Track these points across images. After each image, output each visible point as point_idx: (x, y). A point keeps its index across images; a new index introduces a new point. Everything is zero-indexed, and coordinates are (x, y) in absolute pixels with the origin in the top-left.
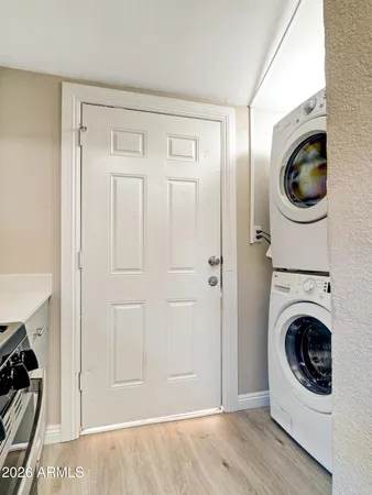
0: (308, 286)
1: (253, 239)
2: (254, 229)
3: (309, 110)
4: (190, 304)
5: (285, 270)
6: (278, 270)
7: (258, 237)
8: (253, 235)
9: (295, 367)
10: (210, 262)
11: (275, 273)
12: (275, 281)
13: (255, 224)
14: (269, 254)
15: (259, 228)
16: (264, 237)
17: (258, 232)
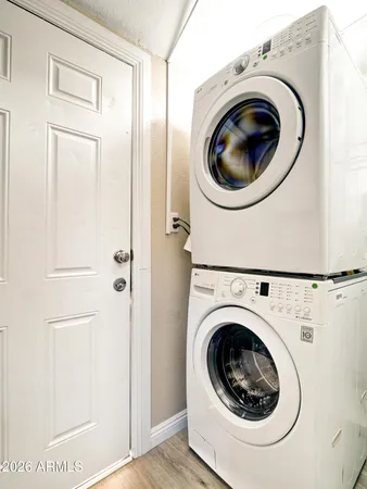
0: (237, 287)
1: (169, 229)
2: (171, 215)
3: (240, 69)
4: (87, 320)
5: (205, 267)
6: (198, 266)
7: (175, 227)
8: (170, 223)
9: (221, 391)
10: (116, 258)
11: (194, 271)
12: (194, 281)
13: (172, 210)
14: (187, 247)
15: (176, 215)
16: (182, 226)
17: (175, 220)
